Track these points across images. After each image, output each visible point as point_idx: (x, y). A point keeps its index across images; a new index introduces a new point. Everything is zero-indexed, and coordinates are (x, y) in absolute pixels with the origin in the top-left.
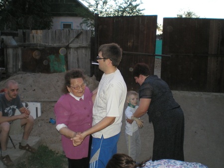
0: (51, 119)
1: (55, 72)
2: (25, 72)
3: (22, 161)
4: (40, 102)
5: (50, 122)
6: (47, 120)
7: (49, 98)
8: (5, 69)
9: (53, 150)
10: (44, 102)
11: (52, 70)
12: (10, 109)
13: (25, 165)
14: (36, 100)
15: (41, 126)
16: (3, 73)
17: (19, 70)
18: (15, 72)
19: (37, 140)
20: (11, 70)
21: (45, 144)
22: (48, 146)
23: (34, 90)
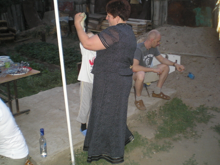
0: (190, 73)
1: (200, 26)
2: (170, 25)
3: (153, 110)
4: (180, 55)
5: (188, 77)
6: (185, 74)
7: (190, 53)
8: (151, 21)
9: (187, 105)
10: (185, 55)
11: (197, 24)
12: (148, 57)
13: (156, 114)
14: (177, 53)
15: (178, 79)
16: (149, 26)
17: (165, 23)
18: (161, 25)
19: (173, 92)
20: (156, 23)
21: (179, 98)
22: (182, 99)
23: (177, 43)
